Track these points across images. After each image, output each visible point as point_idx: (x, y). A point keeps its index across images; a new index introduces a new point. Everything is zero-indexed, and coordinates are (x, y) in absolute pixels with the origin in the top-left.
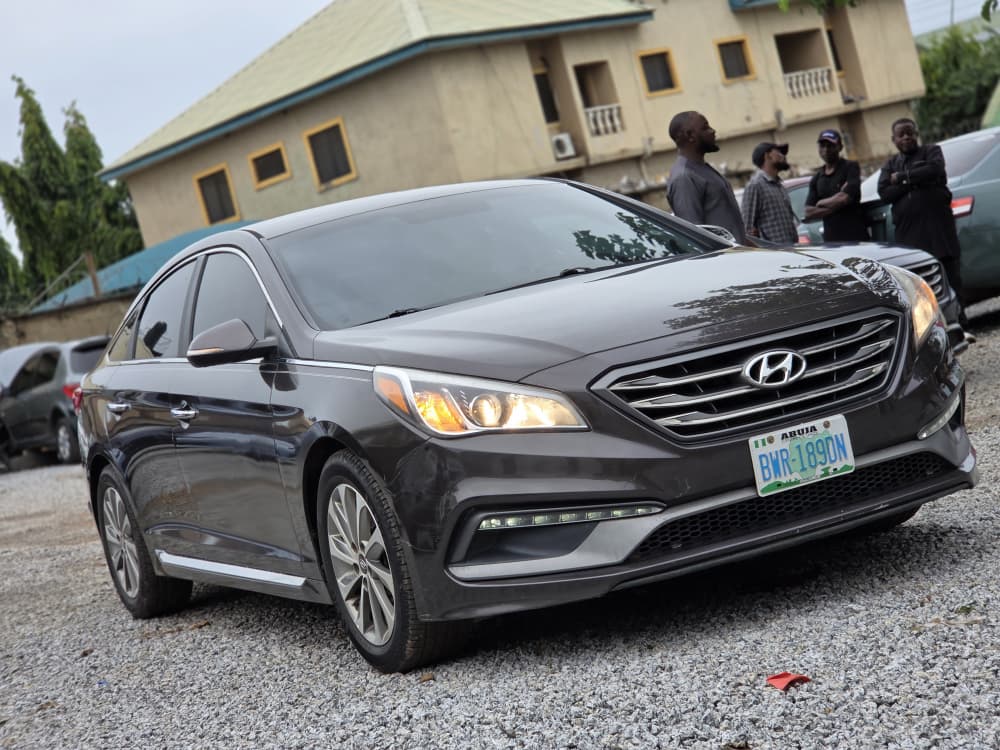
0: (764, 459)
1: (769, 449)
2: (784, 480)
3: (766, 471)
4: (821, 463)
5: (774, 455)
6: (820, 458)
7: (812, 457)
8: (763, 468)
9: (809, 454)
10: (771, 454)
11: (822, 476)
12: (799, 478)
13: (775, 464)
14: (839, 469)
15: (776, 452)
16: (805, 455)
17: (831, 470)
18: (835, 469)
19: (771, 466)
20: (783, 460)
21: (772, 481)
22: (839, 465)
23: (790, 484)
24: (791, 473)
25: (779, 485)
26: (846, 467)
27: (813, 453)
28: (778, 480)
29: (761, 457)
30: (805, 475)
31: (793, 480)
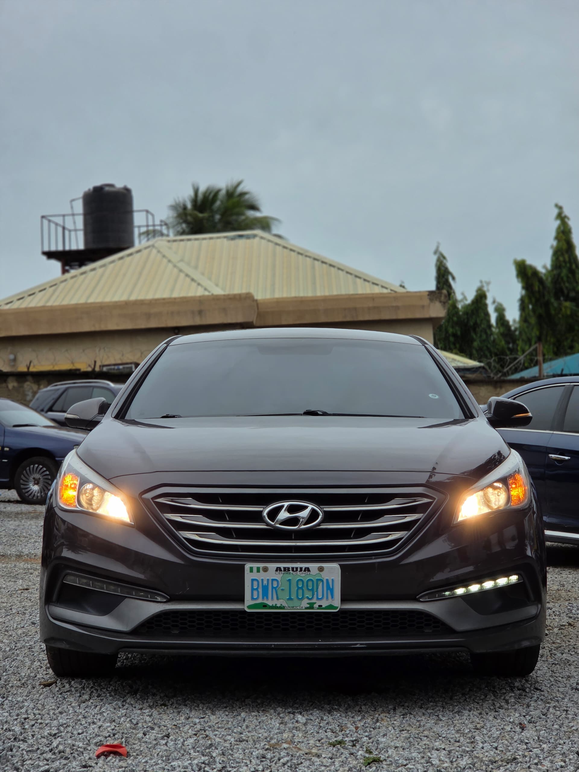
0: (255, 583)
1: (262, 576)
2: (270, 603)
3: (255, 593)
4: (308, 598)
5: (265, 582)
6: (308, 594)
7: (300, 592)
8: (253, 589)
9: (299, 588)
10: (262, 580)
11: (306, 608)
12: (284, 604)
13: (265, 589)
14: (323, 607)
15: (268, 580)
16: (294, 589)
17: (316, 606)
18: (320, 606)
19: (260, 590)
20: (273, 588)
21: (260, 601)
22: (325, 603)
23: (276, 607)
24: (278, 599)
25: (265, 606)
26: (331, 607)
27: (302, 588)
28: (265, 602)
29: (253, 580)
30: (291, 604)
31: (278, 605)
